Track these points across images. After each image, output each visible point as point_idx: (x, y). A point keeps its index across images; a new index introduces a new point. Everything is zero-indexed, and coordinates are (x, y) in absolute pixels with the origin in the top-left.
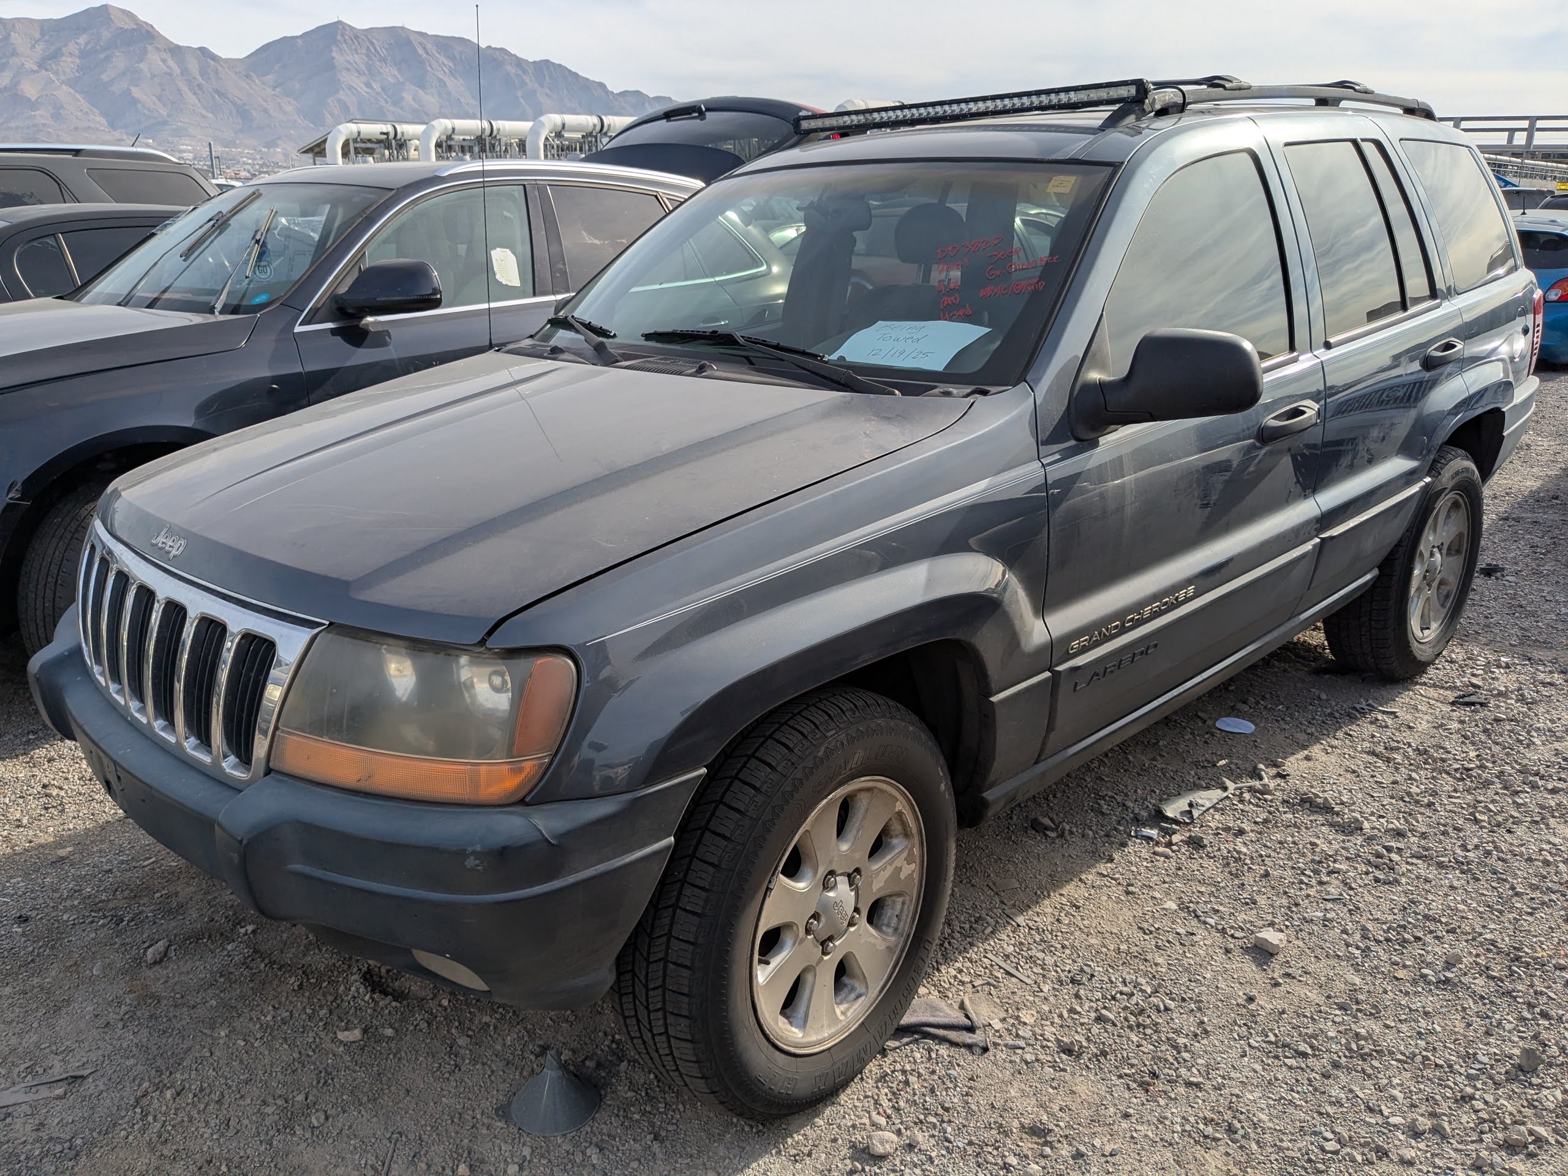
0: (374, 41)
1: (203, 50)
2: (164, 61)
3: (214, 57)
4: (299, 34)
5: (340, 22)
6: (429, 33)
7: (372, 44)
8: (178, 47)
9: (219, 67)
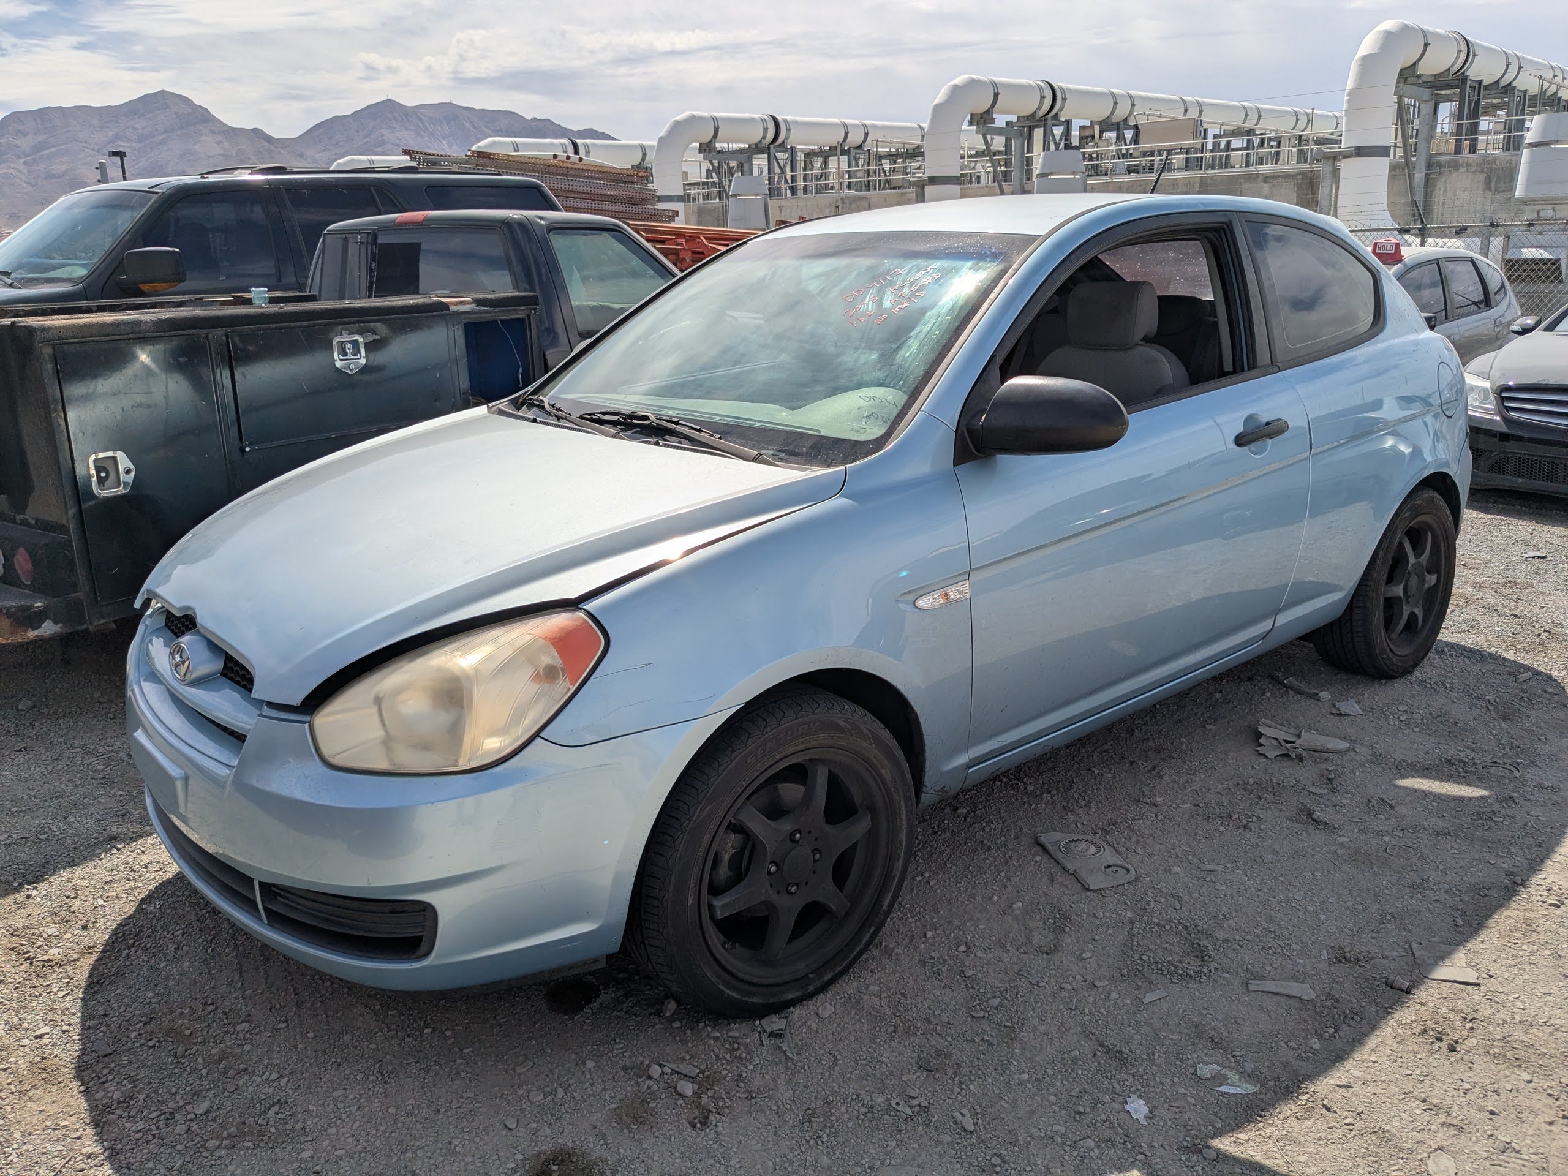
0: (423, 117)
1: (256, 132)
2: (219, 143)
3: (269, 139)
4: (349, 113)
5: (389, 100)
6: (477, 108)
7: (421, 120)
8: (233, 129)
9: (272, 148)
